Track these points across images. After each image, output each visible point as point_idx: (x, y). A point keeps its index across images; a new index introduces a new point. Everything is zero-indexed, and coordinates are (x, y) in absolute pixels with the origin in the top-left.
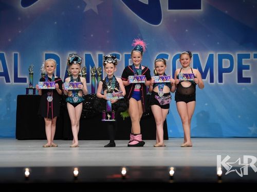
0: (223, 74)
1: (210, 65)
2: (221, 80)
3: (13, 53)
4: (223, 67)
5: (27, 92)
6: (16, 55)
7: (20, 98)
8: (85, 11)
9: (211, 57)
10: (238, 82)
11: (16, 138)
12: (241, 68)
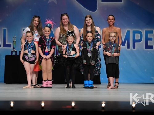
0: (136, 43)
1: (127, 38)
2: (134, 47)
3: (3, 29)
4: (136, 39)
5: (12, 53)
6: (5, 30)
7: (7, 57)
8: (49, 2)
9: (128, 32)
10: (145, 48)
11: (5, 83)
12: (147, 40)
